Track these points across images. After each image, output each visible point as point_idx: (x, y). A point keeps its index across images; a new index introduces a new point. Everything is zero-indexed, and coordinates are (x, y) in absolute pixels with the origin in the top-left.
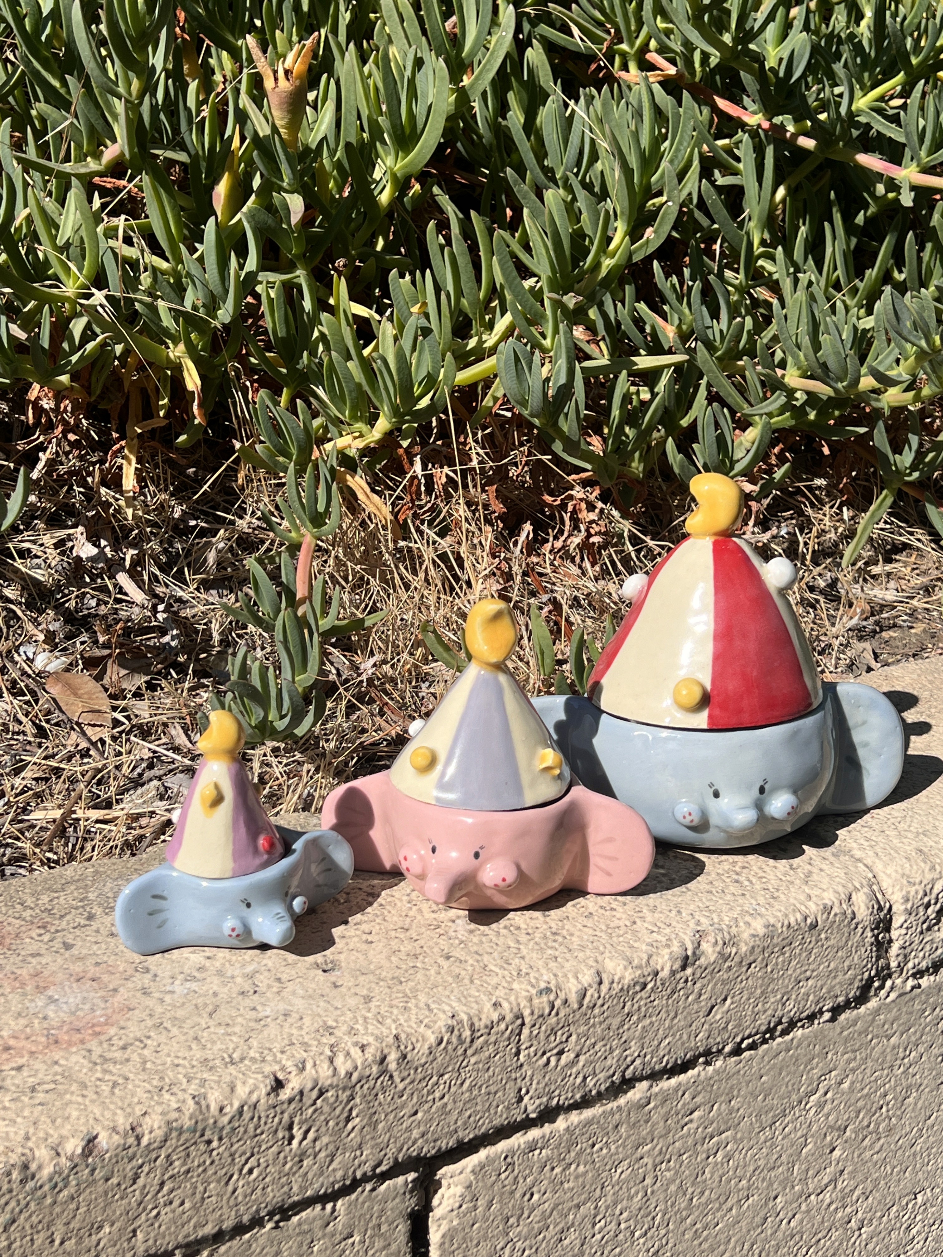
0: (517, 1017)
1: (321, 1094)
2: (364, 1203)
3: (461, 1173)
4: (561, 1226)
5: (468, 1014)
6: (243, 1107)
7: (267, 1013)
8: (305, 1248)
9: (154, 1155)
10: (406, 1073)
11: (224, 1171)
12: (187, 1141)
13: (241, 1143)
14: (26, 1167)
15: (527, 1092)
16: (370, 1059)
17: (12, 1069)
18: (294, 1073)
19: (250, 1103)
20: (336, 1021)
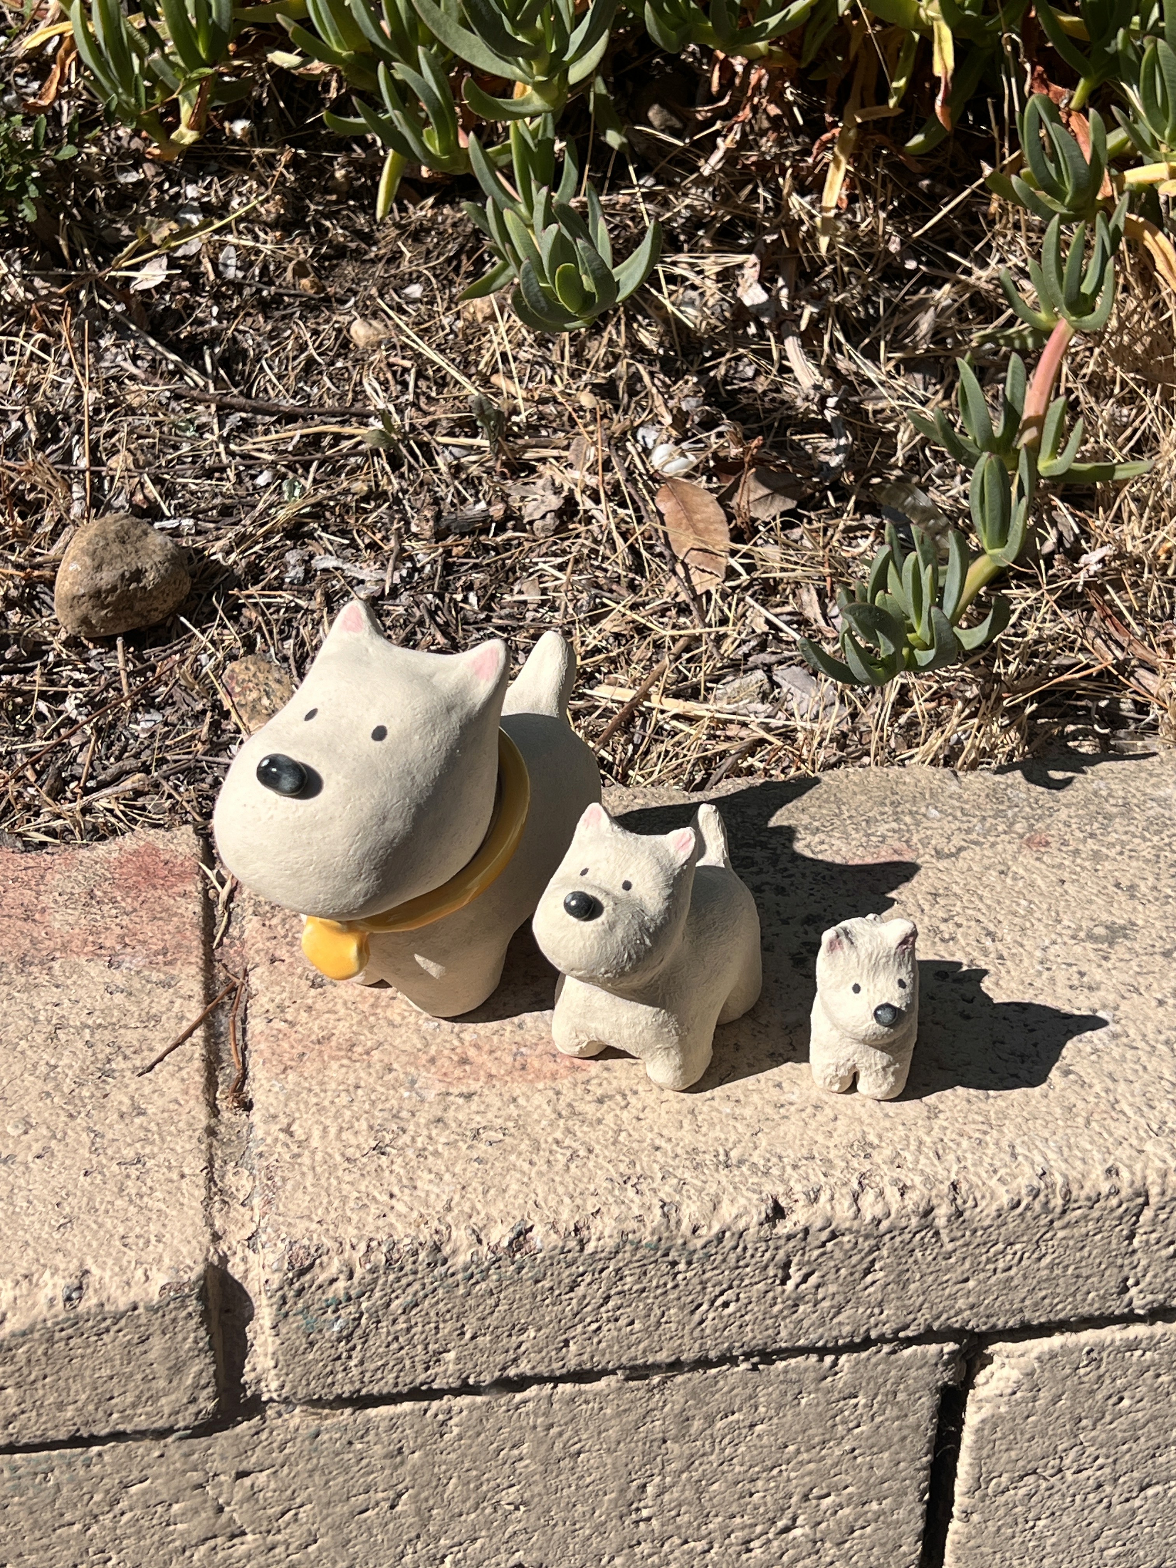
0: (1138, 1195)
1: (833, 1236)
2: (876, 1365)
3: (1022, 1355)
4: (1157, 1441)
5: (1065, 1176)
6: (724, 1232)
7: (793, 1098)
8: (789, 1397)
9: (600, 1266)
10: (960, 1234)
11: (690, 1298)
12: (644, 1257)
13: (716, 1272)
14: (437, 1248)
15: (1137, 1283)
16: (910, 1207)
17: (461, 1095)
18: (801, 1203)
19: (734, 1229)
20: (880, 1137)
